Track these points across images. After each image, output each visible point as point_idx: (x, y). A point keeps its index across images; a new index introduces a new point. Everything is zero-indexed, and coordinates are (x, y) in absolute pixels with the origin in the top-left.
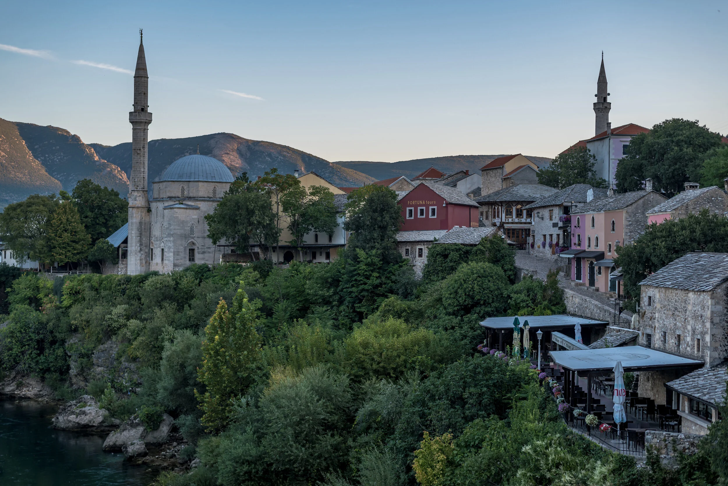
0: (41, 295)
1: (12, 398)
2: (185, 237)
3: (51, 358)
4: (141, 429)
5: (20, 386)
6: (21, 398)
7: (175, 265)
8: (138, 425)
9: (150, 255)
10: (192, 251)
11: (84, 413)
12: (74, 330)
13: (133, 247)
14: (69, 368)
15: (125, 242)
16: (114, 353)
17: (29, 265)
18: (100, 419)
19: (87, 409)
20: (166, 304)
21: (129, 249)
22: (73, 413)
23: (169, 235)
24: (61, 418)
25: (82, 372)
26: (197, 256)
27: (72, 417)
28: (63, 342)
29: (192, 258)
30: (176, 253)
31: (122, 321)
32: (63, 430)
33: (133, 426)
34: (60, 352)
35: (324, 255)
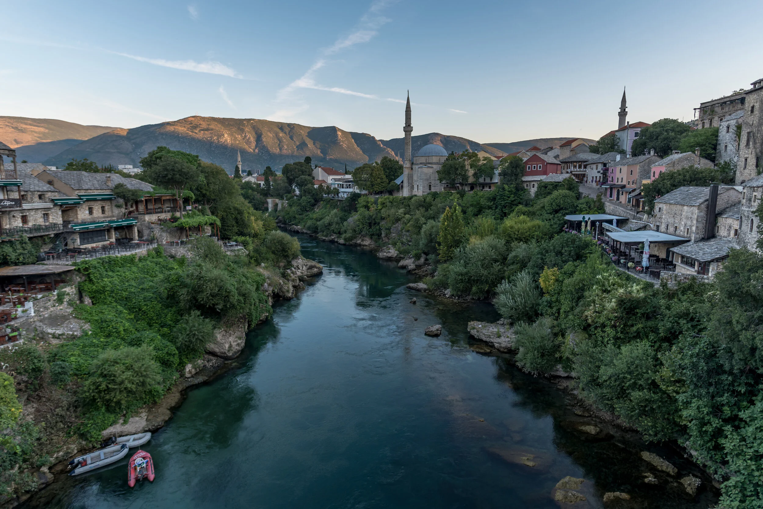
0: (369, 205)
1: (360, 245)
2: (427, 180)
3: (375, 230)
4: (413, 259)
5: (363, 240)
6: (363, 245)
7: (423, 192)
8: (412, 258)
9: (412, 188)
10: (430, 186)
11: (389, 252)
12: (383, 219)
13: (405, 184)
14: (381, 234)
15: (402, 182)
16: (400, 228)
17: (364, 192)
18: (396, 255)
19: (390, 251)
20: (421, 208)
21: (404, 185)
22: (385, 252)
23: (421, 179)
24: (380, 254)
25: (386, 235)
26: (432, 188)
27: (385, 254)
28: (379, 223)
29: (430, 189)
30: (424, 187)
31: (403, 215)
32: (382, 259)
33: (410, 258)
34: (378, 227)
35: (488, 187)
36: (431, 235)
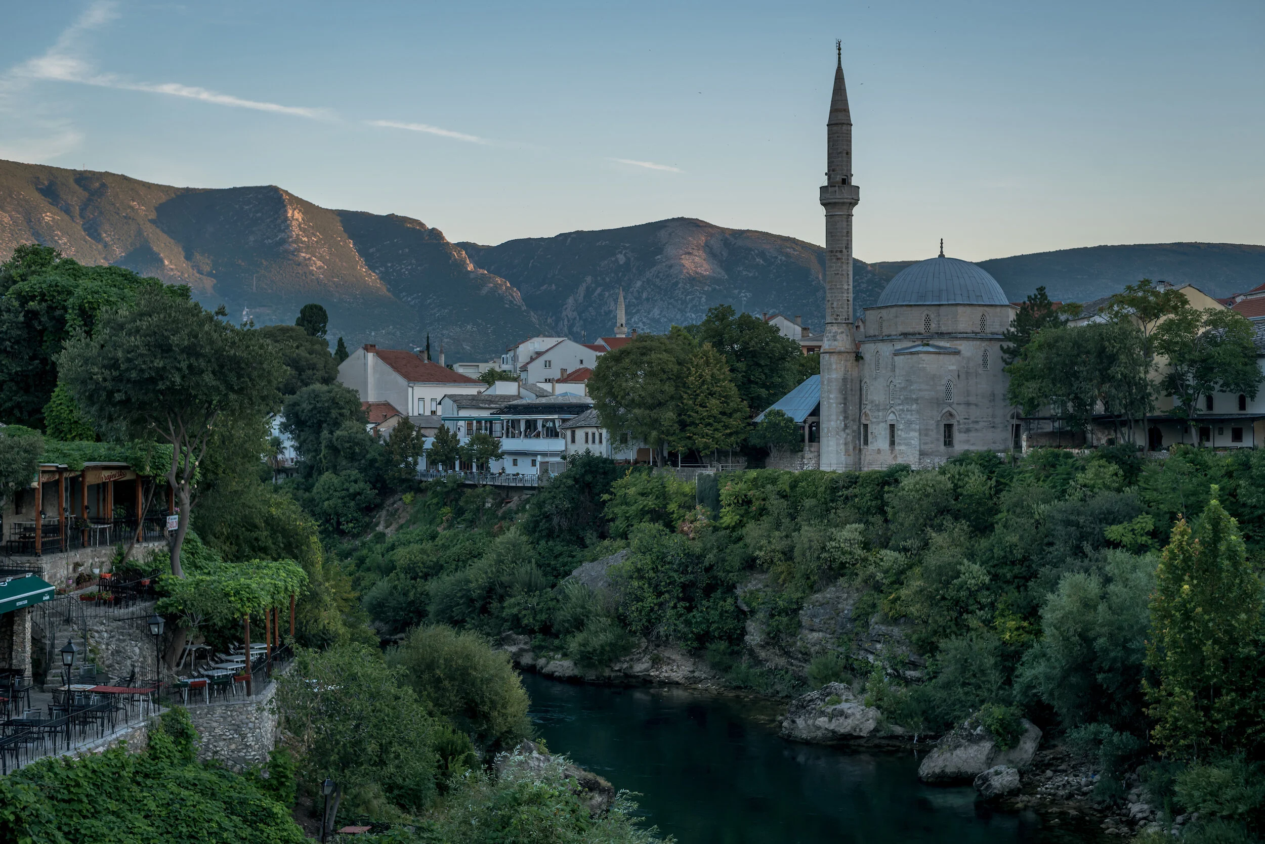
0: (672, 507)
1: (646, 682)
2: (938, 403)
3: (714, 615)
4: (987, 746)
5: (656, 661)
6: (663, 684)
7: (922, 454)
8: (981, 738)
9: (862, 435)
10: (949, 427)
11: (842, 713)
12: (750, 565)
13: (831, 421)
14: (744, 632)
15: (816, 412)
16: (847, 607)
17: (630, 454)
18: (871, 725)
19: (844, 706)
20: (948, 522)
21: (824, 426)
22: (822, 713)
23: (908, 400)
24: (800, 722)
25: (773, 639)
26: (958, 437)
27: (822, 721)
28: (730, 588)
29: (948, 441)
30: (924, 433)
31: (859, 552)
33: (973, 740)
34: (728, 605)
35: (1228, 435)
36: (1086, 638)
